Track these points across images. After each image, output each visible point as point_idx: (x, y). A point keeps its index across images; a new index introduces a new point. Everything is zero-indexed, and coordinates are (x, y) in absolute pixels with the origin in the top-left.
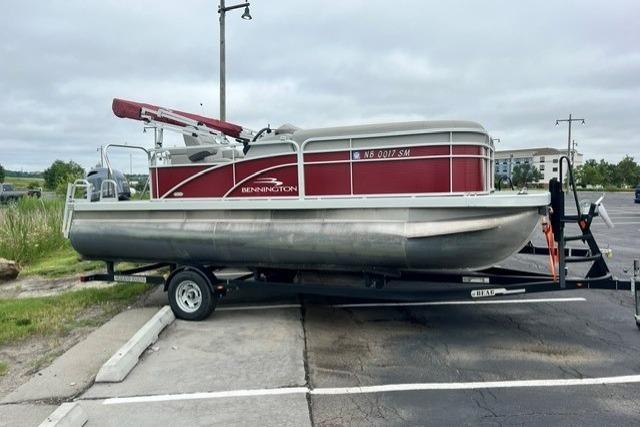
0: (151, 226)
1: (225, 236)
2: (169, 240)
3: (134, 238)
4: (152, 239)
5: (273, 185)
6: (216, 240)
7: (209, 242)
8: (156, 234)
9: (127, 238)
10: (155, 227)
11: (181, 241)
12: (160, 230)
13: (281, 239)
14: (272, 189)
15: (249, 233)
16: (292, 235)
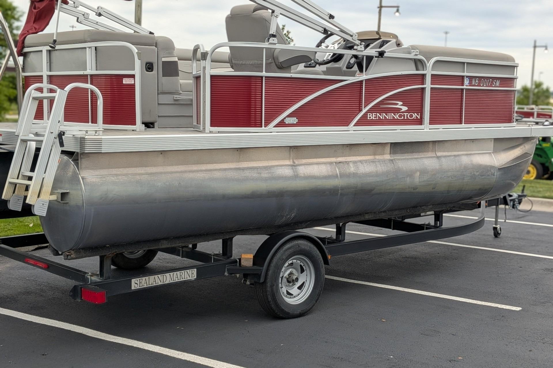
0: (247, 174)
1: (352, 181)
2: (280, 194)
3: (225, 197)
4: (253, 196)
5: (398, 110)
6: (342, 188)
7: (333, 192)
8: (262, 186)
9: (214, 198)
10: (255, 175)
11: (297, 194)
12: (266, 180)
13: (408, 180)
14: (397, 117)
15: (377, 175)
16: (418, 174)
